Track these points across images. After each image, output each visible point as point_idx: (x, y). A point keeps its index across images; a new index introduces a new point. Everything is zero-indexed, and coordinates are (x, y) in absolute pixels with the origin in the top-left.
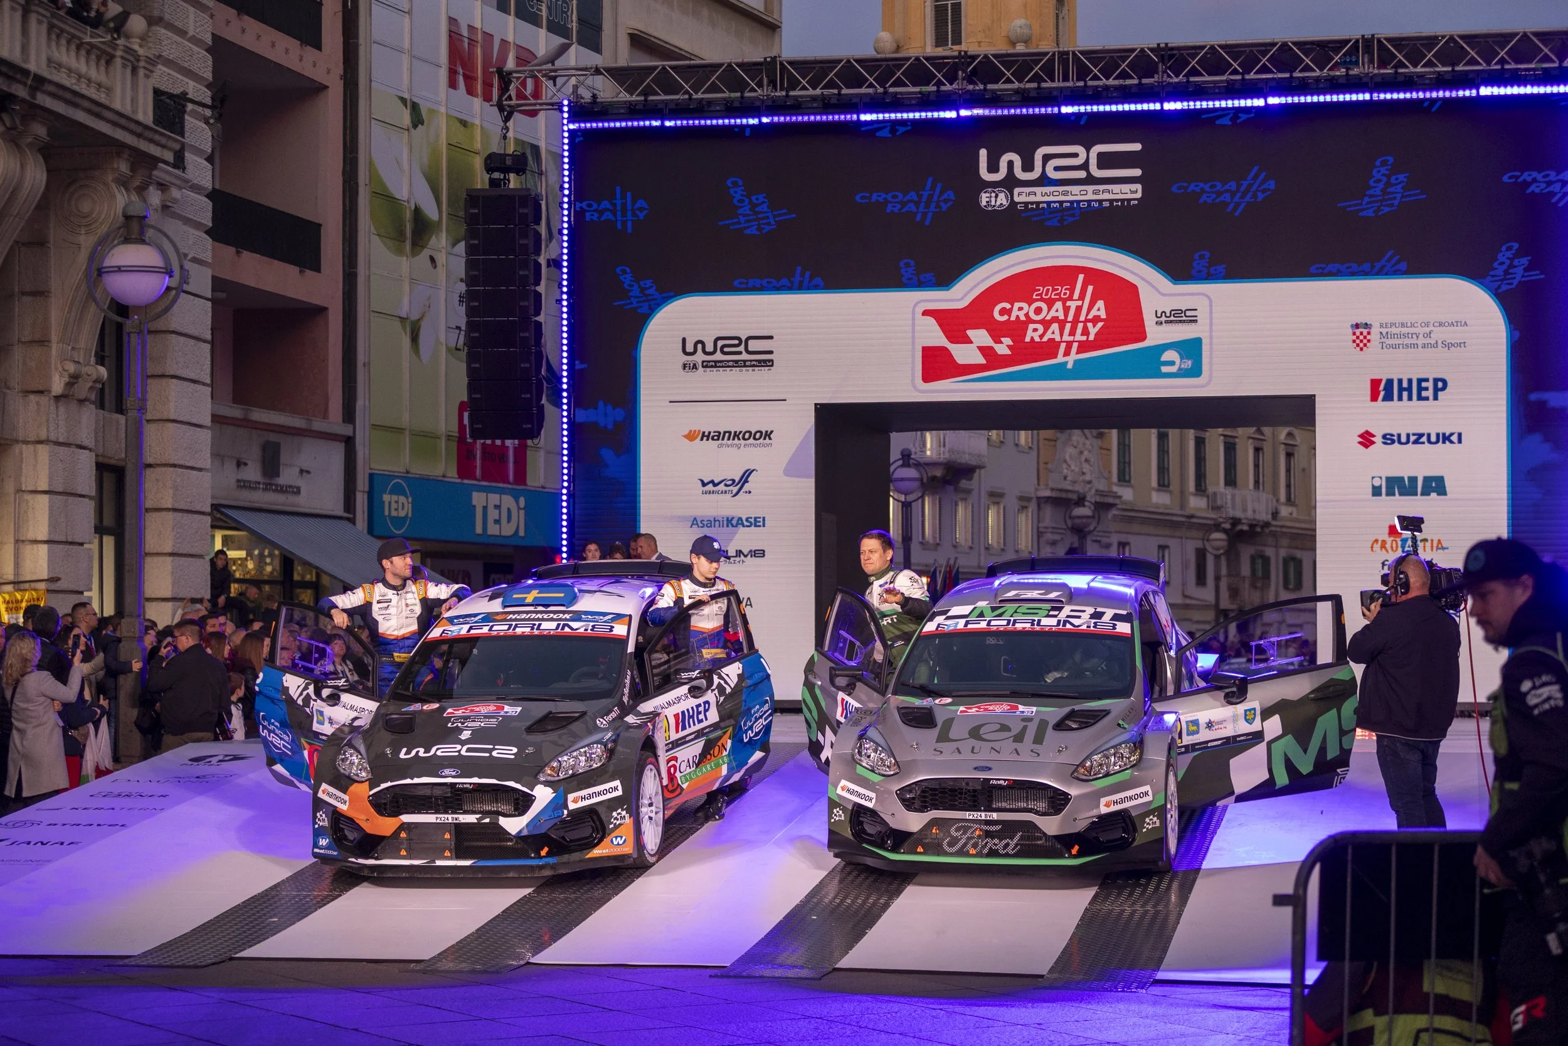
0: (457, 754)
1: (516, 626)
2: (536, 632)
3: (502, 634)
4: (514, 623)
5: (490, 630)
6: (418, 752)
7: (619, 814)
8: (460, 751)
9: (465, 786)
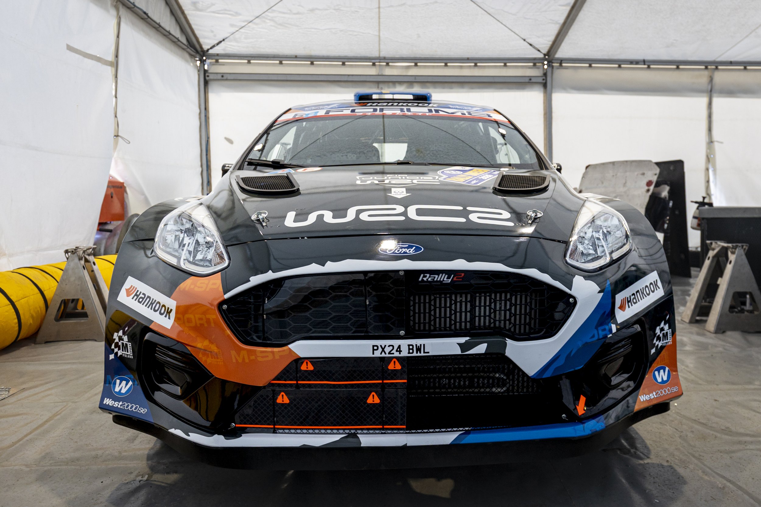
0: (402, 218)
1: (382, 110)
2: (409, 113)
3: (369, 114)
4: (378, 108)
5: (353, 111)
6: (320, 217)
7: (662, 329)
8: (405, 214)
9: (437, 278)
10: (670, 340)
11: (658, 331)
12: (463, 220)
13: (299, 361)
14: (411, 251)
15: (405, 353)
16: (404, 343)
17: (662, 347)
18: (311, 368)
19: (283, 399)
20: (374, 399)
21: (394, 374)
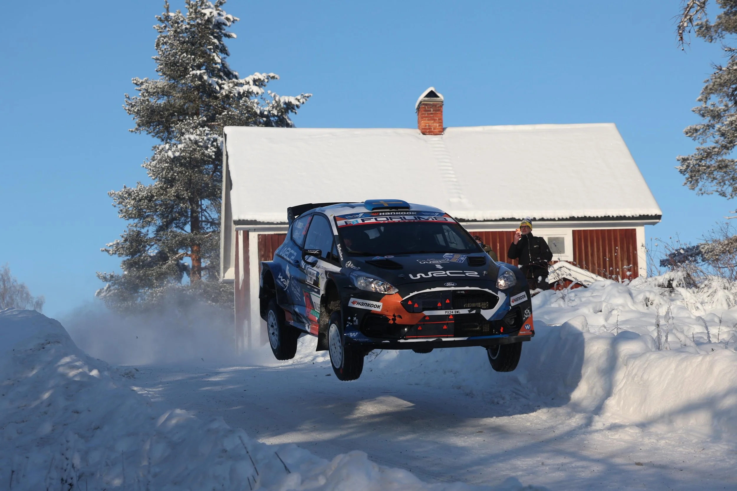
6: (421, 276)
7: (527, 311)
8: (446, 274)
9: (461, 292)
10: (530, 316)
11: (525, 312)
12: (464, 275)
13: (425, 316)
14: (453, 285)
15: (454, 313)
16: (454, 311)
17: (527, 318)
18: (428, 319)
19: (420, 328)
20: (445, 327)
21: (451, 320)
